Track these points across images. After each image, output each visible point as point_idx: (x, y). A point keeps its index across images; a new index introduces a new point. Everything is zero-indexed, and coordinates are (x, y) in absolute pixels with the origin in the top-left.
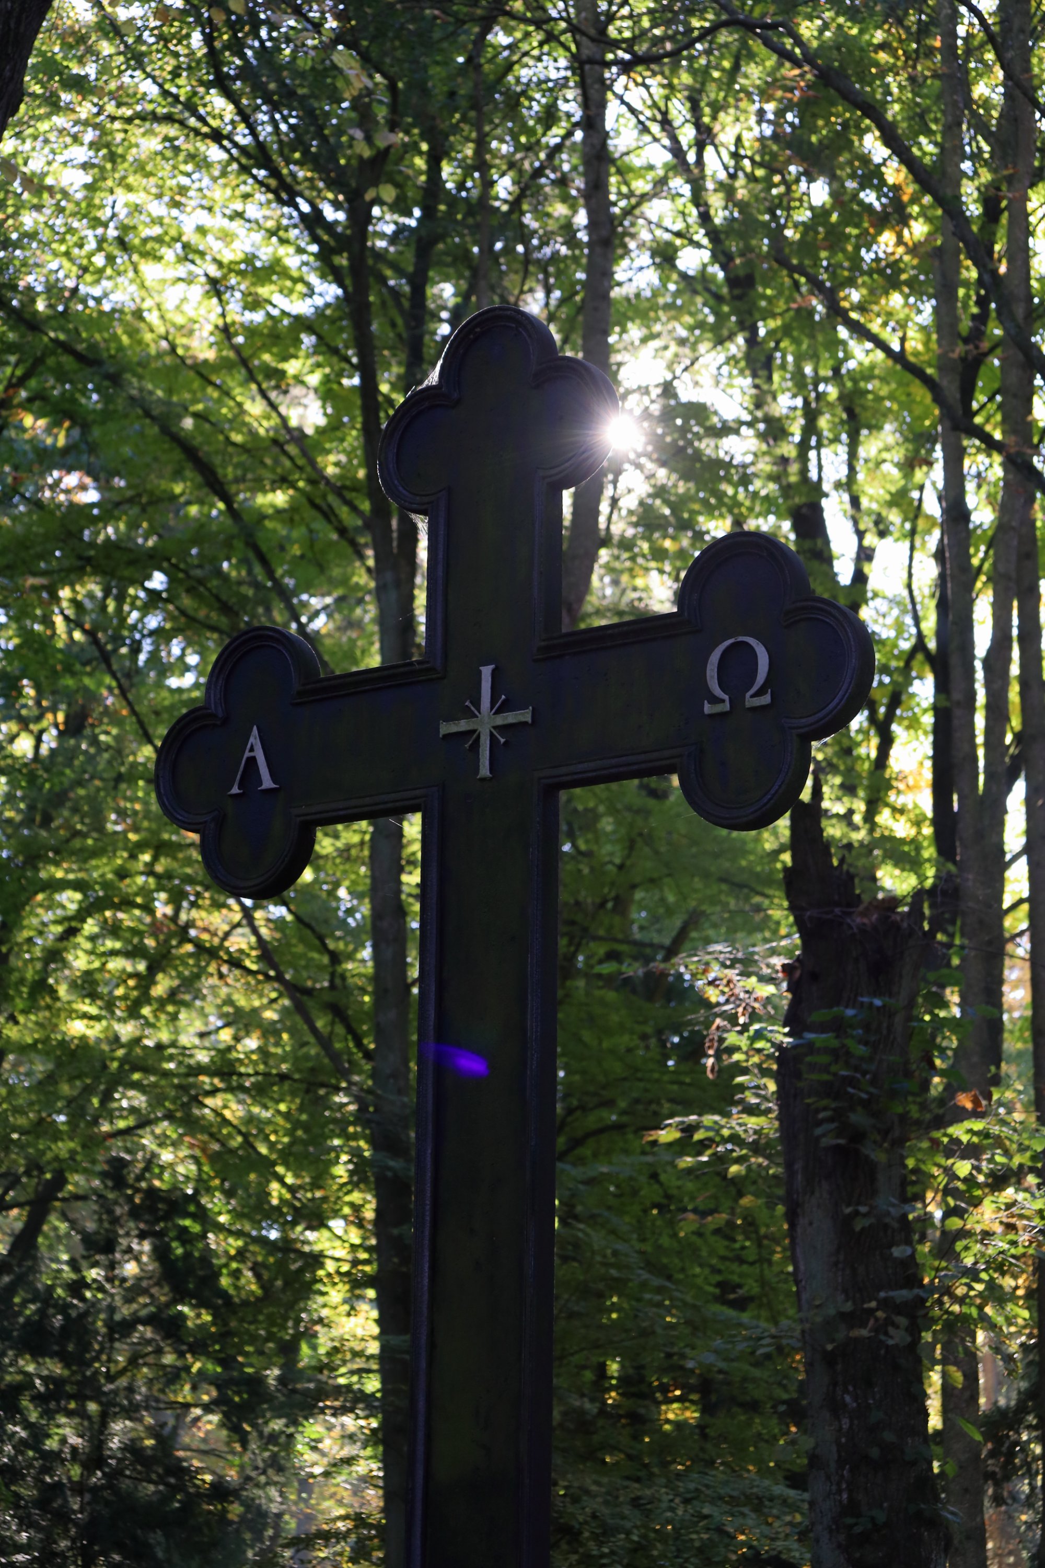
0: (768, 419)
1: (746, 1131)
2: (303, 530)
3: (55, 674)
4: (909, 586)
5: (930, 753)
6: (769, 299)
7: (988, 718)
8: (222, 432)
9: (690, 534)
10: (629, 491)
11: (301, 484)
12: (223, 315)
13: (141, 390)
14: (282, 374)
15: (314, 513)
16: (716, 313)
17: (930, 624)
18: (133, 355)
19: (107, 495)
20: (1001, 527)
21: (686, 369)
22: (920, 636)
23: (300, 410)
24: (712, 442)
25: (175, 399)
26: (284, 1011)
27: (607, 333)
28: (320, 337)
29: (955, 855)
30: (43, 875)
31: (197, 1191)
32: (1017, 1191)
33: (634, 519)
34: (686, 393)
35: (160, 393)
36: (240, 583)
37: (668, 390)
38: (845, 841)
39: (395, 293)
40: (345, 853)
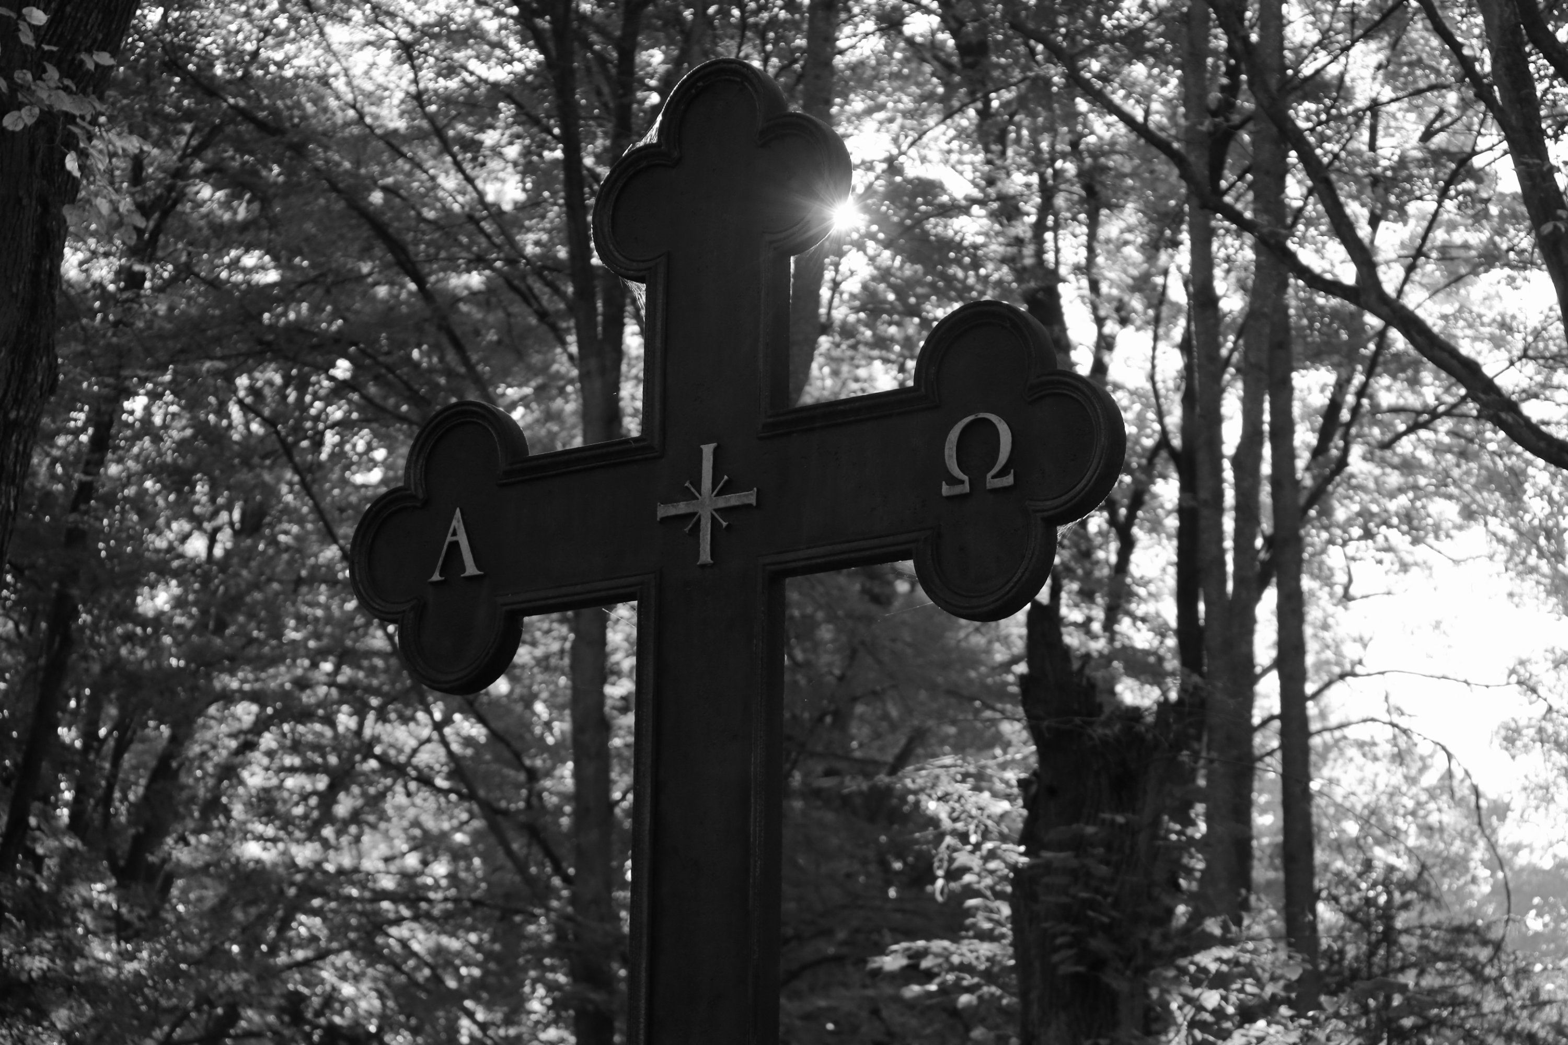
0: (1001, 198)
1: (977, 958)
2: (500, 314)
3: (230, 469)
4: (1152, 378)
5: (1175, 558)
6: (1004, 68)
7: (1237, 520)
8: (413, 208)
9: (916, 320)
10: (852, 273)
11: (498, 264)
12: (416, 81)
13: (327, 161)
14: (480, 144)
15: (512, 295)
16: (945, 84)
17: (1175, 417)
18: (320, 123)
19: (289, 274)
20: (1252, 314)
21: (913, 144)
22: (1164, 433)
23: (498, 185)
24: (941, 221)
25: (363, 171)
26: (477, 836)
27: (829, 103)
28: (519, 106)
29: (1201, 665)
30: (217, 685)
31: (380, 1029)
32: (1269, 1024)
33: (857, 303)
34: (913, 169)
35: (347, 165)
36: (431, 370)
37: (893, 166)
38: (1083, 650)
39: (601, 59)
40: (544, 663)
